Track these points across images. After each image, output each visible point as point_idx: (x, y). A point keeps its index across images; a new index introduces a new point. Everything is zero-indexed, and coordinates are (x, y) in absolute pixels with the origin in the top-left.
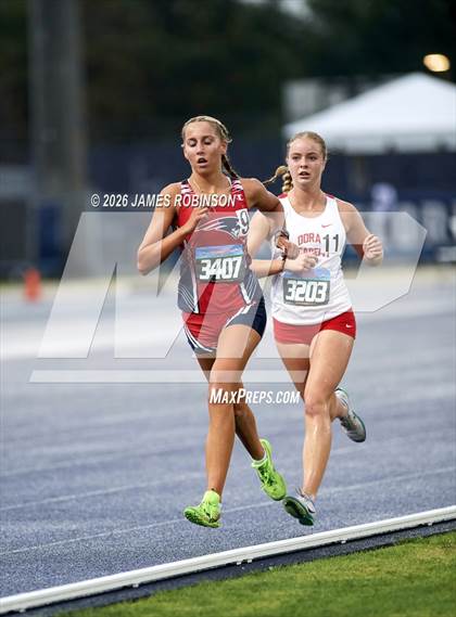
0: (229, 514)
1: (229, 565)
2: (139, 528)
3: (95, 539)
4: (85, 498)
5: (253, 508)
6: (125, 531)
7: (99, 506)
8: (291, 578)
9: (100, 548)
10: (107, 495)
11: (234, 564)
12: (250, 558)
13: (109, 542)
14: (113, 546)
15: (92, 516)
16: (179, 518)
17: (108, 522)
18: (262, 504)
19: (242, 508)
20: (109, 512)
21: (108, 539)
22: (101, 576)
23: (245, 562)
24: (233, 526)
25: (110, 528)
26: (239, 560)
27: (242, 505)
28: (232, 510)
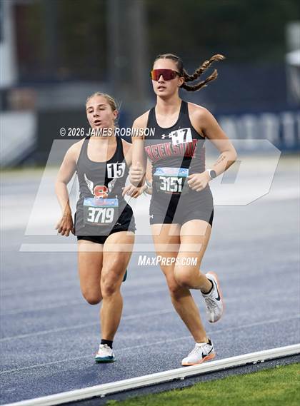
0: (248, 328)
1: (248, 364)
2: (185, 338)
3: (154, 346)
4: (147, 317)
5: (265, 325)
6: (175, 340)
7: (156, 323)
8: (292, 373)
9: (158, 352)
10: (162, 315)
11: (251, 364)
12: (263, 359)
13: (163, 348)
14: (166, 351)
15: (152, 329)
16: (213, 330)
17: (163, 334)
18: (271, 321)
19: (256, 324)
20: (163, 327)
21: (162, 346)
22: (158, 372)
23: (259, 362)
24: (251, 336)
25: (164, 338)
26: (255, 361)
27: (257, 321)
28: (250, 325)
